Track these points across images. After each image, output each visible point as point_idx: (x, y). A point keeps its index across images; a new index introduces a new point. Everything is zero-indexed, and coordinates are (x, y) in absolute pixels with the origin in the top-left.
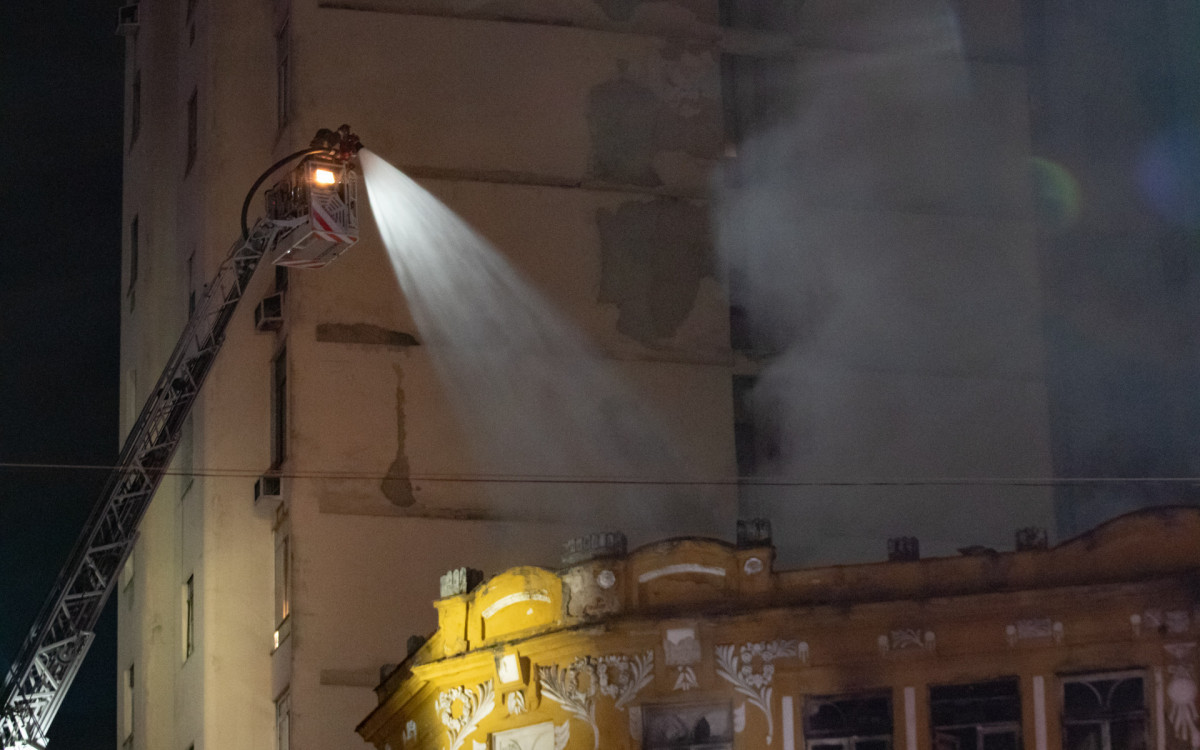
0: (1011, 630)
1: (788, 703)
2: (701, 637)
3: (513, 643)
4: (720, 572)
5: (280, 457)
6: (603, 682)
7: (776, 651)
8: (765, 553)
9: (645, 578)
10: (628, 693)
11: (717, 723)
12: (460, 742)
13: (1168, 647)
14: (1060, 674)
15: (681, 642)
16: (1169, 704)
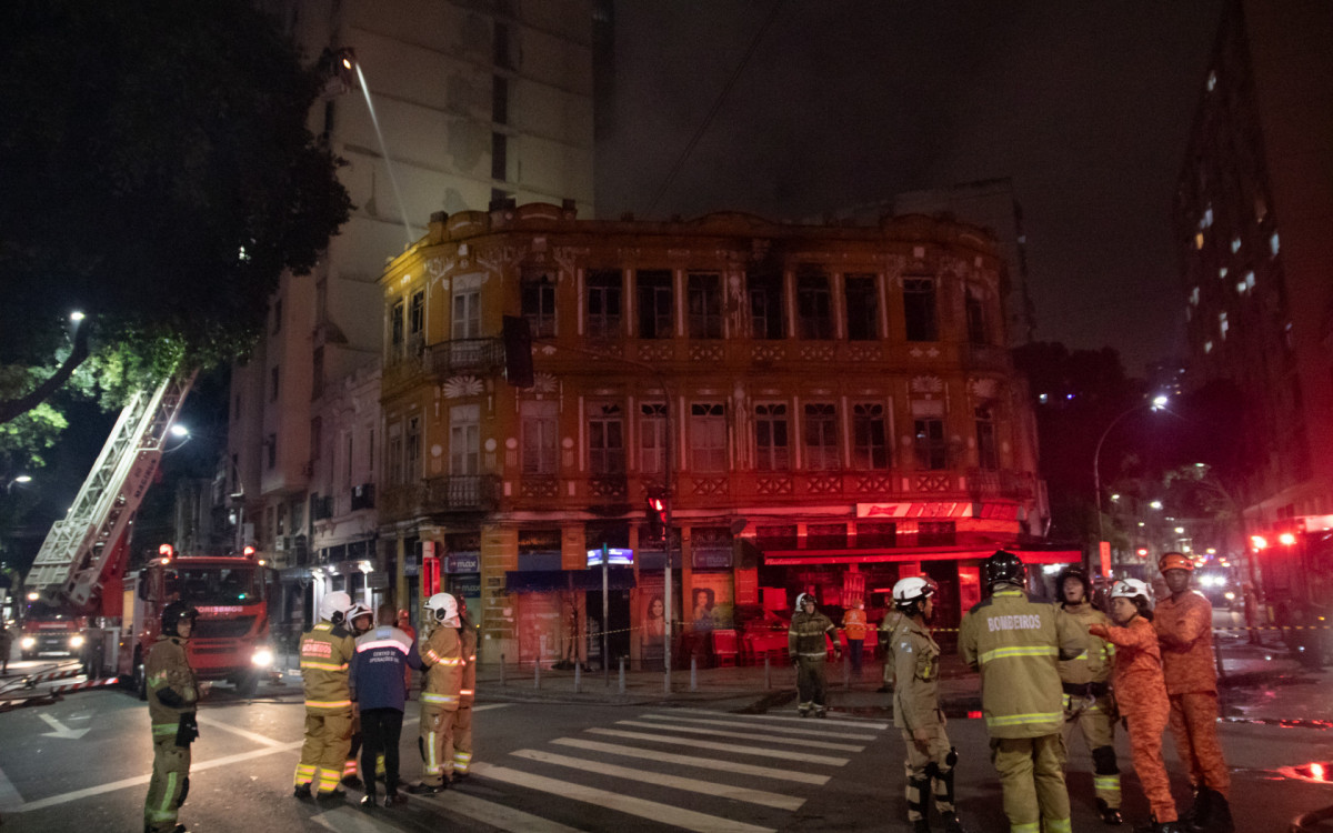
0: (670, 251)
1: (580, 272)
2: (548, 241)
3: (465, 239)
4: (555, 218)
6: (506, 256)
7: (575, 251)
8: (573, 213)
9: (524, 217)
10: (516, 262)
11: (551, 277)
12: (436, 280)
13: (731, 264)
14: (688, 270)
15: (540, 243)
16: (729, 287)
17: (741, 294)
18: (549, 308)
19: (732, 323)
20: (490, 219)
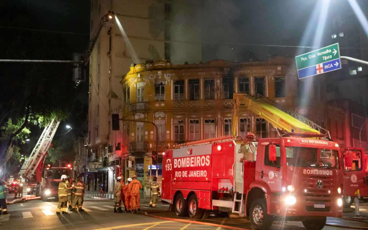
0: (199, 73)
1: (172, 81)
2: (162, 73)
3: (139, 72)
4: (164, 65)
5: (110, 50)
6: (150, 77)
7: (171, 75)
8: (170, 63)
9: (155, 65)
10: (153, 79)
11: (163, 83)
12: (133, 84)
13: (217, 76)
14: (204, 79)
15: (160, 73)
16: (217, 83)
17: (221, 85)
18: (163, 92)
19: (217, 94)
20: (146, 66)
